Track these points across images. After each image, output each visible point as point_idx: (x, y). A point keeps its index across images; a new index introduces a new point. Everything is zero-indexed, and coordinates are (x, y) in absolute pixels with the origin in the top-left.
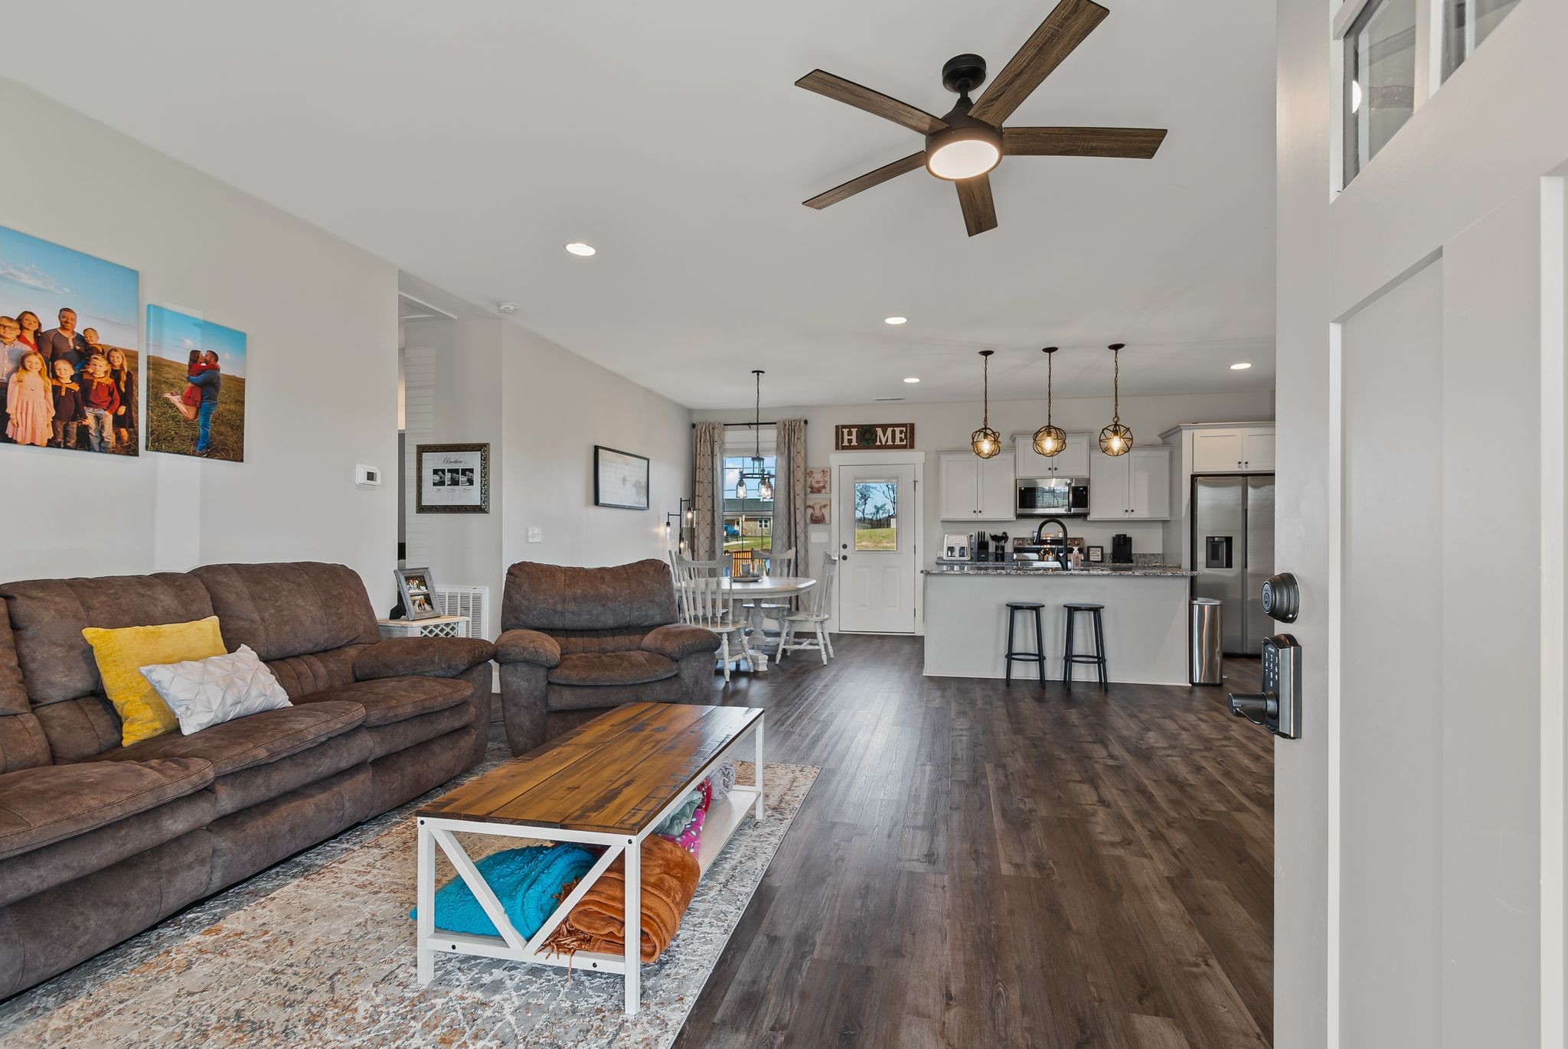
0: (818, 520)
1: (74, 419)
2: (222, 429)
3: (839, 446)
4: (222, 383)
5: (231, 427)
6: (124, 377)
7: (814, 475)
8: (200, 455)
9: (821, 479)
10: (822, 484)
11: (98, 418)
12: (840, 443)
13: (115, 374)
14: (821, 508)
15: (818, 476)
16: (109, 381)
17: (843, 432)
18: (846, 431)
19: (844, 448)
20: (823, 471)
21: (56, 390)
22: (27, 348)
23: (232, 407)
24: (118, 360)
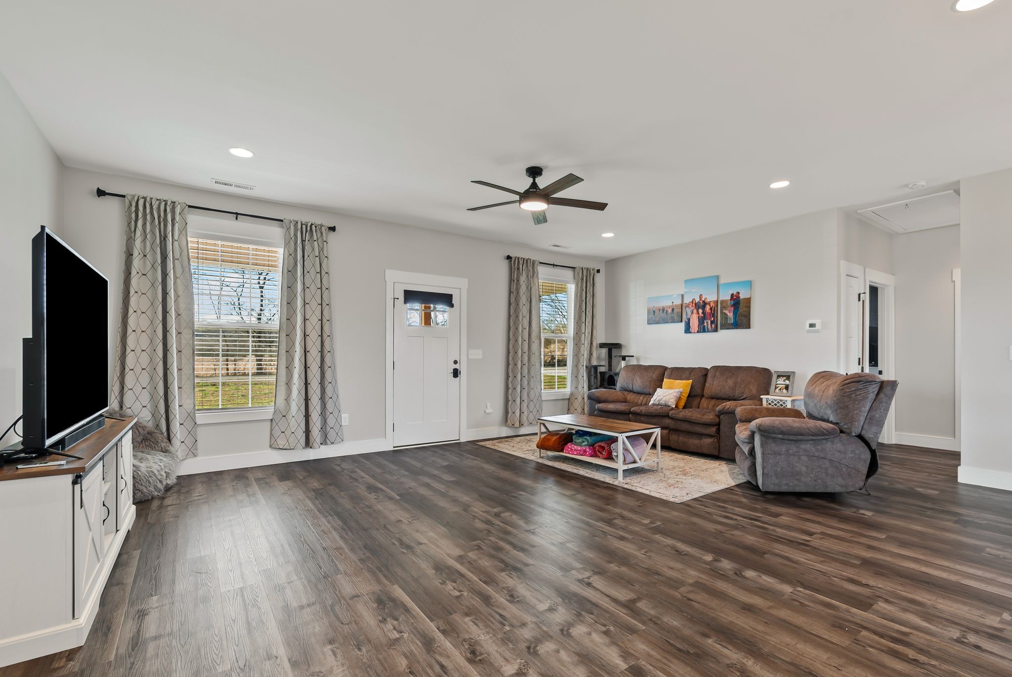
1: (702, 324)
2: (741, 318)
4: (741, 301)
5: (745, 317)
6: (713, 309)
8: (734, 329)
11: (707, 323)
13: (711, 309)
16: (710, 311)
21: (699, 317)
22: (693, 308)
23: (745, 309)
24: (712, 304)
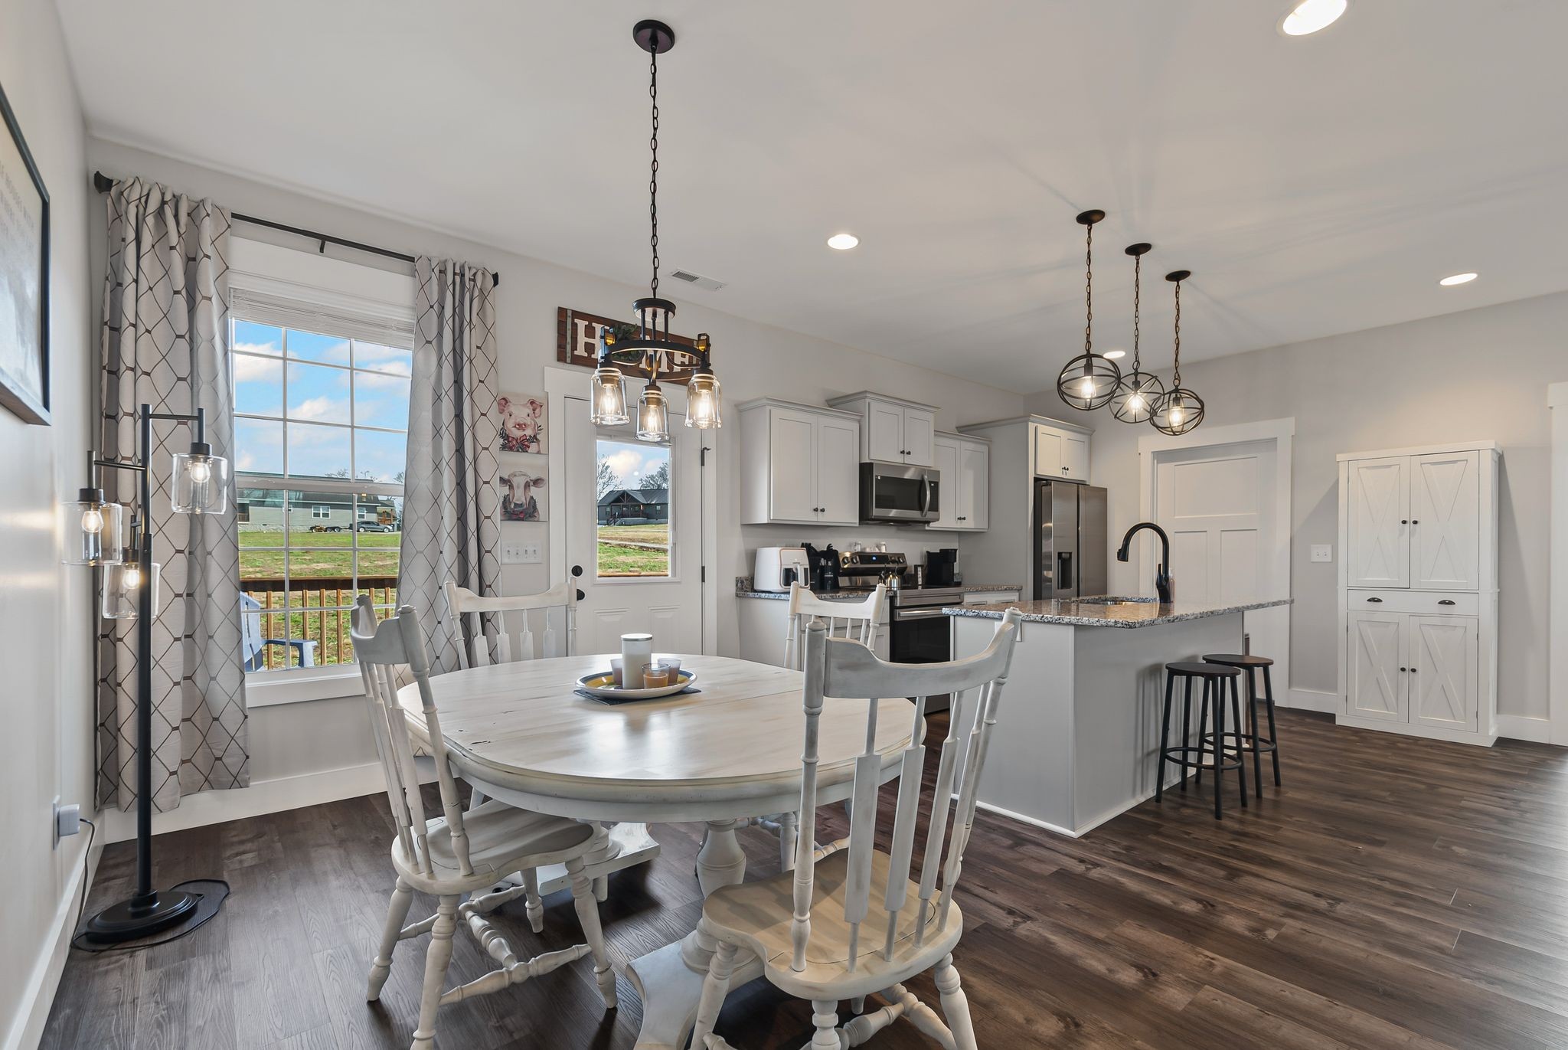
0: (521, 512)
3: (565, 353)
7: (512, 409)
9: (528, 421)
10: (529, 432)
12: (569, 347)
14: (527, 486)
15: (521, 413)
17: (575, 326)
18: (581, 324)
19: (577, 361)
20: (532, 403)
